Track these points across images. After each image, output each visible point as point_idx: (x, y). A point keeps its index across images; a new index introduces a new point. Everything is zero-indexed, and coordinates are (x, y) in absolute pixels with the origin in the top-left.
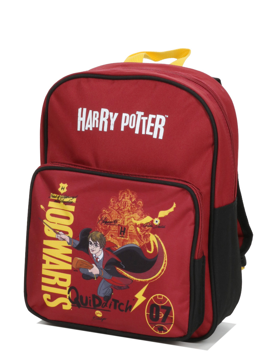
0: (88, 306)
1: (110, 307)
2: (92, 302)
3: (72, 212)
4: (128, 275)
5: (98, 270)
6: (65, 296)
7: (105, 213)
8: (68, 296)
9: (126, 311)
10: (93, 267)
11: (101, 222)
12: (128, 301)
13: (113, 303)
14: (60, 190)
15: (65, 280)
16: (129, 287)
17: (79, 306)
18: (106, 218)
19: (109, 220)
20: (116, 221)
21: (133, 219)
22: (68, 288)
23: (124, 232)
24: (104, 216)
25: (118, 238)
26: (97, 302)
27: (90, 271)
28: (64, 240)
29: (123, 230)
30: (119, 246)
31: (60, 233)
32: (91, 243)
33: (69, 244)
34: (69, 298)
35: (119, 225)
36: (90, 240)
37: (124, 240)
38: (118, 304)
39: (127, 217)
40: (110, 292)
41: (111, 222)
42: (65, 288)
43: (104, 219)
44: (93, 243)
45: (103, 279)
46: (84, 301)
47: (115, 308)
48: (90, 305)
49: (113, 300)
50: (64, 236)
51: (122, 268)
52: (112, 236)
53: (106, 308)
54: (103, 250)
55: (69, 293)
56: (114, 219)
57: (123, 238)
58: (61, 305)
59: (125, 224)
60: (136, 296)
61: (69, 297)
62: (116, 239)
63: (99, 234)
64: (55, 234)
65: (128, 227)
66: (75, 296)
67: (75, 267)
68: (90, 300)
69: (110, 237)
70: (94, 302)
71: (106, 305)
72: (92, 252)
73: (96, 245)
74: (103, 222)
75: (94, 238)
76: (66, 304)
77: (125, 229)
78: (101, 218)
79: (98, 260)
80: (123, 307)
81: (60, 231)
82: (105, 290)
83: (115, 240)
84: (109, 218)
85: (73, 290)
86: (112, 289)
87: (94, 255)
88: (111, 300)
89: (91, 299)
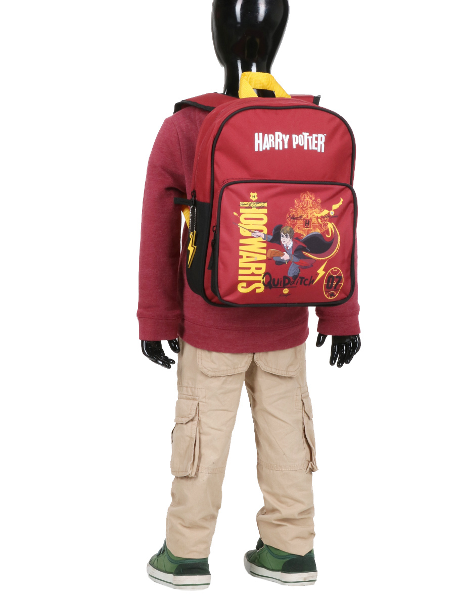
0: (279, 286)
1: (296, 284)
2: (282, 282)
3: (265, 214)
4: (312, 257)
5: (288, 256)
6: (259, 282)
7: (293, 212)
8: (262, 281)
9: (309, 285)
10: (284, 254)
11: (289, 218)
12: (312, 277)
13: (300, 279)
14: (251, 198)
15: (260, 269)
16: (312, 266)
17: (271, 288)
18: (293, 215)
19: (296, 216)
20: (301, 217)
21: (315, 213)
22: (263, 275)
23: (308, 224)
24: (292, 214)
25: (304, 229)
26: (287, 281)
27: (282, 258)
28: (259, 236)
29: (307, 222)
30: (305, 235)
31: (255, 232)
32: (283, 236)
33: (264, 239)
35: (304, 219)
36: (282, 234)
37: (309, 230)
38: (304, 280)
39: (310, 212)
40: (298, 272)
41: (298, 218)
42: (260, 275)
44: (284, 236)
45: (293, 263)
46: (276, 283)
47: (301, 284)
48: (281, 285)
49: (300, 278)
50: (259, 234)
51: (307, 252)
52: (299, 228)
53: (293, 285)
55: (263, 278)
56: (300, 215)
57: (307, 229)
58: (255, 290)
59: (309, 218)
60: (318, 272)
61: (263, 282)
62: (302, 230)
63: (289, 228)
65: (311, 220)
66: (269, 280)
68: (281, 281)
69: (297, 229)
70: (284, 281)
71: (293, 283)
72: (283, 243)
73: (287, 237)
74: (292, 218)
75: (285, 232)
76: (259, 288)
77: (309, 221)
78: (290, 216)
79: (289, 248)
80: (307, 282)
81: (255, 230)
83: (301, 231)
84: (296, 214)
85: (267, 275)
86: (300, 269)
87: (285, 245)
88: (298, 278)
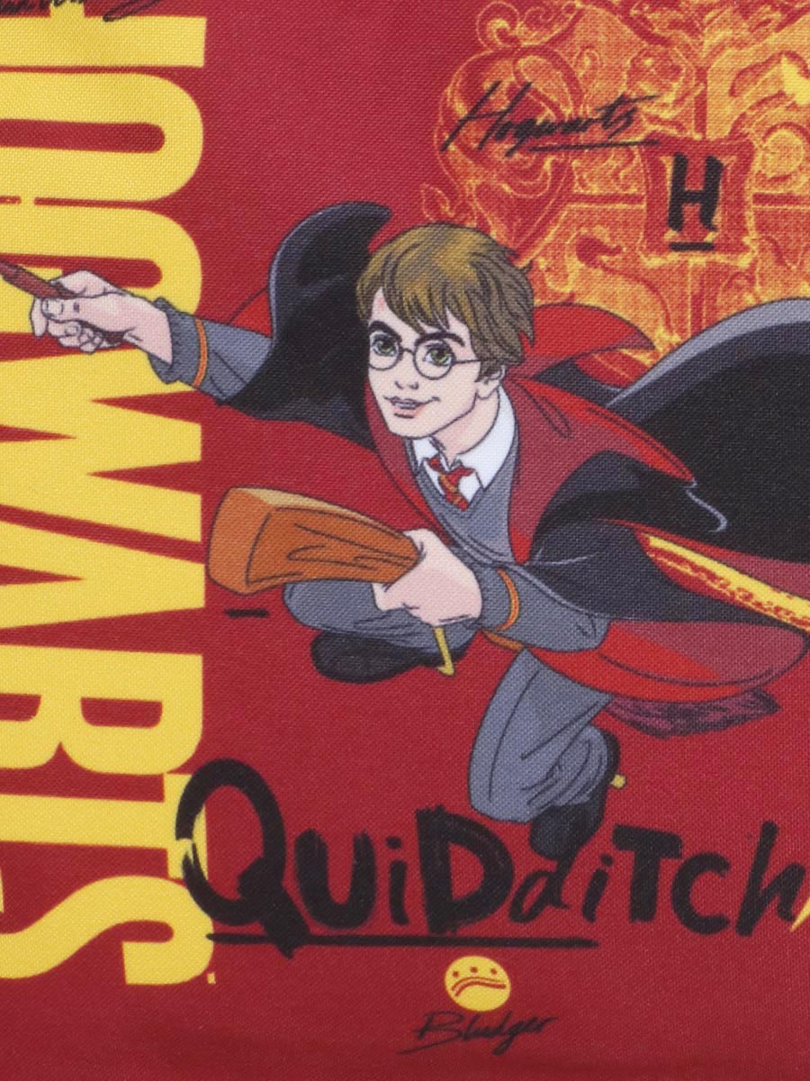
0: (381, 921)
1: (589, 912)
2: (415, 882)
3: (179, 76)
4: (764, 595)
5: (466, 578)
6: (148, 862)
7: (514, 50)
8: (177, 852)
9: (745, 927)
10: (415, 557)
11: (473, 133)
12: (769, 831)
13: (624, 865)
15: (143, 714)
16: (770, 704)
17: (287, 935)
18: (520, 93)
19: (553, 101)
20: (620, 113)
21: (788, 70)
22: (176, 787)
23: (708, 201)
24: (505, 76)
25: (654, 262)
26: (466, 875)
27: (386, 599)
28: (117, 340)
29: (695, 185)
30: (663, 337)
31: (75, 281)
33: (165, 371)
34: (192, 878)
35: (653, 144)
36: (381, 312)
37: (713, 276)
38: (669, 869)
39: (726, 63)
41: (576, 125)
42: (145, 788)
43: (501, 102)
44: (408, 336)
45: (525, 656)
46: (340, 889)
47: (643, 908)
48: (400, 917)
49: (625, 836)
50: (111, 309)
52: (589, 250)
53: (552, 922)
54: (512, 386)
55: (184, 829)
56: (601, 91)
57: (697, 260)
58: (105, 950)
59: (718, 129)
61: (190, 867)
62: (634, 275)
64: (27, 298)
65: (746, 153)
66: (251, 849)
67: (235, 581)
68: (399, 870)
69: (574, 265)
70: (438, 881)
71: (552, 897)
72: (397, 426)
73: (441, 354)
74: (499, 130)
76: (157, 932)
77: (714, 169)
78: (478, 102)
79: (468, 487)
80: (714, 895)
81: (71, 265)
82: (546, 757)
83: (621, 287)
84: (549, 85)
85: (228, 794)
87: (424, 450)
88: (602, 841)
89: (410, 855)
